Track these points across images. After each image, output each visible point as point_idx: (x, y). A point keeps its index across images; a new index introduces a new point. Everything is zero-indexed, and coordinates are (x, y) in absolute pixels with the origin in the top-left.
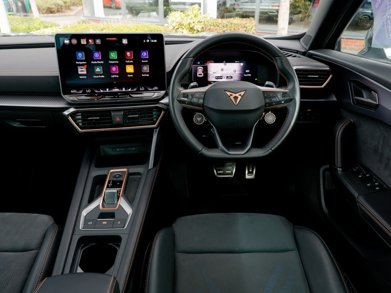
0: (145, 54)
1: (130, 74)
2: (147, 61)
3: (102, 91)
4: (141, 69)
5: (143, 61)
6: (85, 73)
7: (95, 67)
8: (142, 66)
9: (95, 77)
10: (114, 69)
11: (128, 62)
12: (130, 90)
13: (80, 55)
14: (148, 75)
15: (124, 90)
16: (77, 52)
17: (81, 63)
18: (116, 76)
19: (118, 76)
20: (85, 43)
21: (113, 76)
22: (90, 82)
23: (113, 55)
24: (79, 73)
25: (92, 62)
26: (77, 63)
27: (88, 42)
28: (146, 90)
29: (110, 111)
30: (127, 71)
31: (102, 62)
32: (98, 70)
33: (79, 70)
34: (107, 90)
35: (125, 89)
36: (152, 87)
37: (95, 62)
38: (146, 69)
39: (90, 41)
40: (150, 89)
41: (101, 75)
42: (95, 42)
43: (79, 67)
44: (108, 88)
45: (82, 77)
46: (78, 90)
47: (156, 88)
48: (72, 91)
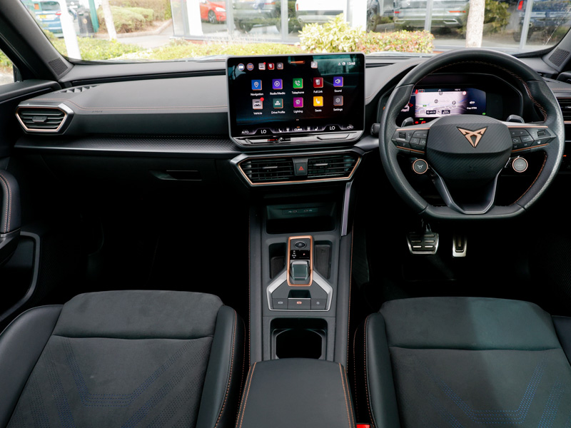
0: (339, 81)
1: (318, 108)
2: (341, 91)
3: (281, 132)
4: (332, 101)
5: (336, 91)
6: (261, 107)
7: (274, 100)
8: (334, 97)
9: (273, 113)
10: (298, 102)
11: (317, 92)
12: (316, 130)
13: (257, 85)
14: (341, 110)
15: (309, 129)
16: (252, 81)
17: (257, 95)
18: (299, 111)
19: (302, 112)
20: (264, 69)
21: (296, 112)
22: (267, 119)
23: (298, 84)
24: (254, 108)
25: (271, 94)
26: (252, 94)
27: (267, 66)
28: (338, 130)
29: (290, 159)
30: (315, 105)
31: (283, 93)
32: (278, 103)
33: (254, 104)
34: (288, 129)
35: (311, 129)
36: (346, 126)
37: (275, 94)
38: (339, 101)
39: (270, 65)
40: (342, 129)
41: (281, 110)
42: (276, 66)
43: (254, 101)
44: (288, 127)
45: (256, 114)
46: (250, 131)
47: (351, 127)
48: (243, 132)
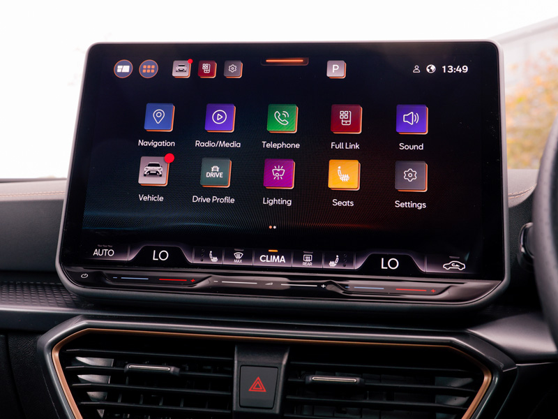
0: (416, 118)
1: (343, 194)
2: (421, 147)
3: (214, 260)
4: (391, 177)
5: (403, 147)
6: (162, 181)
7: (205, 161)
8: (399, 164)
9: (197, 199)
10: (278, 172)
11: (340, 146)
12: (333, 265)
13: (160, 117)
14: (421, 206)
15: (307, 262)
16: (149, 106)
17: (155, 144)
18: (281, 202)
19: (289, 203)
20: (186, 75)
21: (271, 202)
22: (176, 218)
23: (284, 120)
24: (143, 180)
25: (198, 143)
26: (141, 143)
27: (196, 70)
28: (408, 270)
30: (332, 184)
31: (235, 144)
32: (215, 173)
33: (145, 169)
34: (238, 255)
35: (314, 261)
36: (439, 259)
37: (209, 144)
38: (414, 177)
39: (206, 67)
40: (425, 269)
41: (221, 193)
42: (221, 70)
43: (145, 160)
44: (240, 246)
45: (145, 198)
46: (120, 250)
47: (455, 266)
48: (96, 252)
